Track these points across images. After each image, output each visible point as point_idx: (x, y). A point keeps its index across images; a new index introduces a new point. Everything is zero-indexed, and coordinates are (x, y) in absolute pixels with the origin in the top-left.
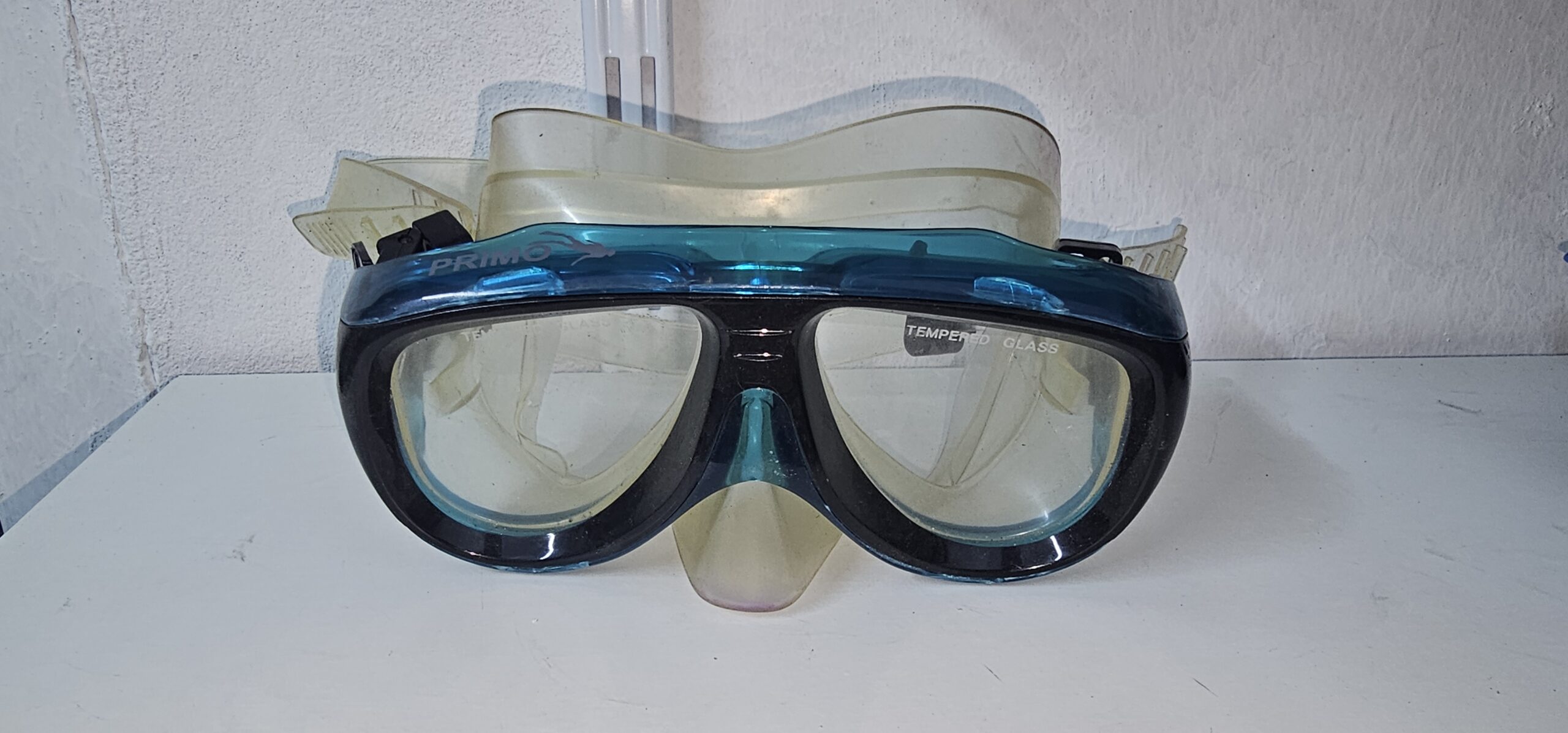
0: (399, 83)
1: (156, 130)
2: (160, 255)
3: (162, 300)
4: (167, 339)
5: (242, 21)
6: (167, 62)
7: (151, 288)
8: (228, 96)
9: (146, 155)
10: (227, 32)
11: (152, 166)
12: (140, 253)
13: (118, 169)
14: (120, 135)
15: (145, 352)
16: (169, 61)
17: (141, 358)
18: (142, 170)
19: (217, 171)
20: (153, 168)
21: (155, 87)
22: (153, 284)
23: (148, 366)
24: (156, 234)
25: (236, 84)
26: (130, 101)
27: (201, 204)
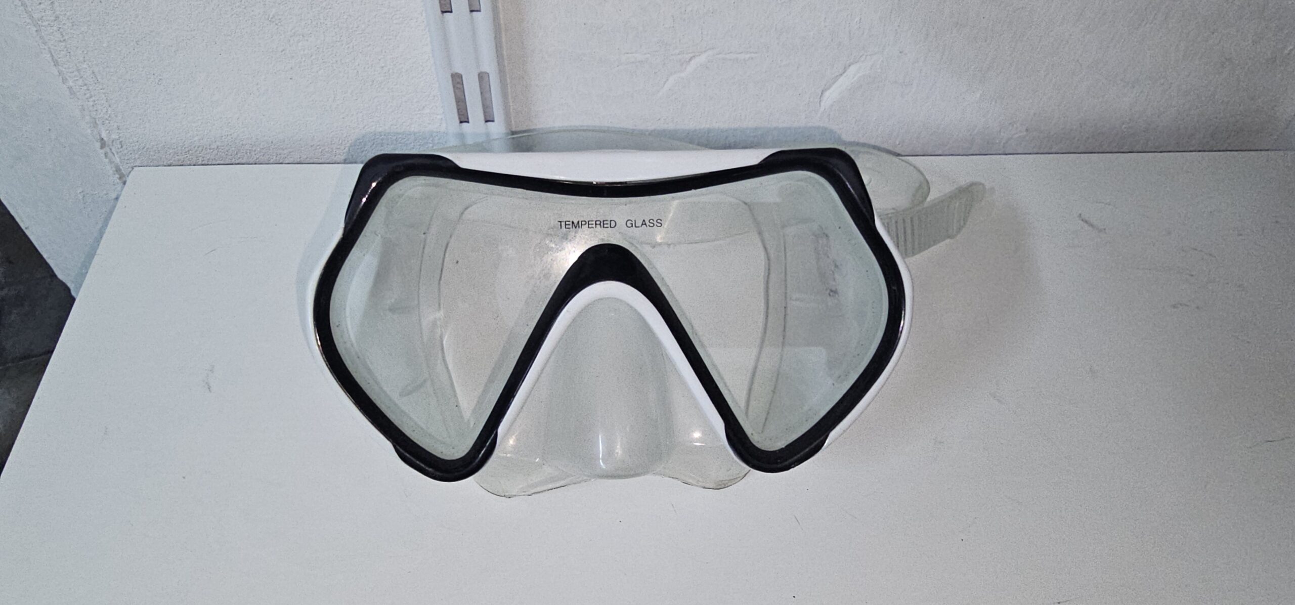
3: (107, 112)
9: (64, 13)
12: (81, 81)
13: (45, 24)
17: (102, 147)
18: (64, 24)
20: (72, 23)
22: (97, 102)
23: (109, 151)
24: (89, 69)
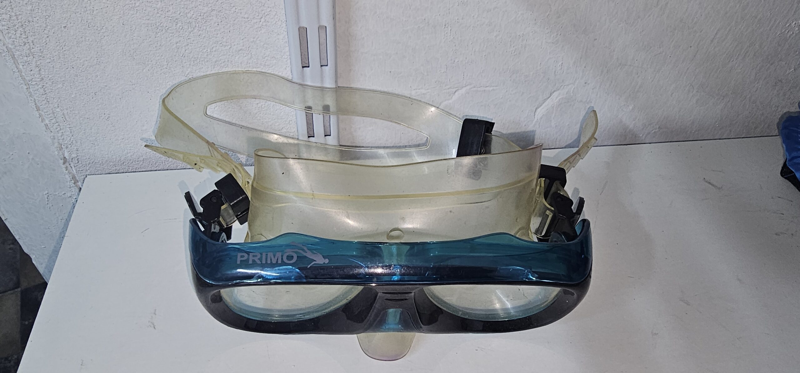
0: (183, 34)
1: (50, 63)
2: (65, 120)
3: (70, 139)
4: (76, 155)
5: (88, 8)
6: (49, 31)
7: (63, 135)
8: (87, 46)
9: (47, 76)
10: (81, 14)
11: (51, 81)
12: (54, 120)
13: (34, 83)
14: (31, 68)
15: (65, 160)
16: (50, 30)
17: (64, 163)
18: (47, 83)
19: (88, 81)
20: (52, 82)
21: (45, 43)
22: (64, 133)
23: (68, 165)
24: (61, 111)
25: (90, 40)
26: (32, 51)
27: (82, 97)
